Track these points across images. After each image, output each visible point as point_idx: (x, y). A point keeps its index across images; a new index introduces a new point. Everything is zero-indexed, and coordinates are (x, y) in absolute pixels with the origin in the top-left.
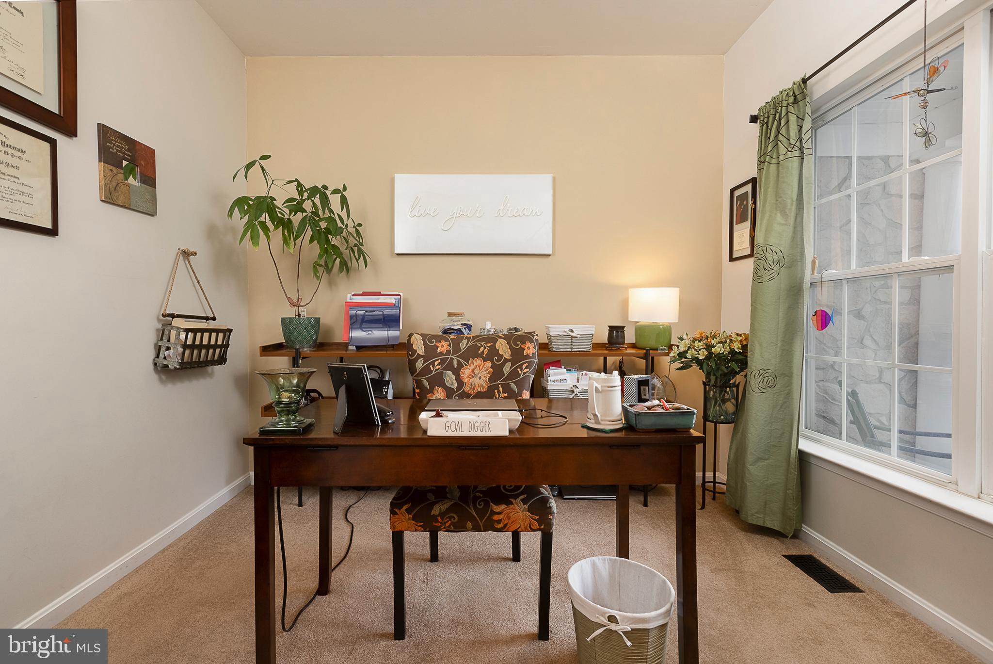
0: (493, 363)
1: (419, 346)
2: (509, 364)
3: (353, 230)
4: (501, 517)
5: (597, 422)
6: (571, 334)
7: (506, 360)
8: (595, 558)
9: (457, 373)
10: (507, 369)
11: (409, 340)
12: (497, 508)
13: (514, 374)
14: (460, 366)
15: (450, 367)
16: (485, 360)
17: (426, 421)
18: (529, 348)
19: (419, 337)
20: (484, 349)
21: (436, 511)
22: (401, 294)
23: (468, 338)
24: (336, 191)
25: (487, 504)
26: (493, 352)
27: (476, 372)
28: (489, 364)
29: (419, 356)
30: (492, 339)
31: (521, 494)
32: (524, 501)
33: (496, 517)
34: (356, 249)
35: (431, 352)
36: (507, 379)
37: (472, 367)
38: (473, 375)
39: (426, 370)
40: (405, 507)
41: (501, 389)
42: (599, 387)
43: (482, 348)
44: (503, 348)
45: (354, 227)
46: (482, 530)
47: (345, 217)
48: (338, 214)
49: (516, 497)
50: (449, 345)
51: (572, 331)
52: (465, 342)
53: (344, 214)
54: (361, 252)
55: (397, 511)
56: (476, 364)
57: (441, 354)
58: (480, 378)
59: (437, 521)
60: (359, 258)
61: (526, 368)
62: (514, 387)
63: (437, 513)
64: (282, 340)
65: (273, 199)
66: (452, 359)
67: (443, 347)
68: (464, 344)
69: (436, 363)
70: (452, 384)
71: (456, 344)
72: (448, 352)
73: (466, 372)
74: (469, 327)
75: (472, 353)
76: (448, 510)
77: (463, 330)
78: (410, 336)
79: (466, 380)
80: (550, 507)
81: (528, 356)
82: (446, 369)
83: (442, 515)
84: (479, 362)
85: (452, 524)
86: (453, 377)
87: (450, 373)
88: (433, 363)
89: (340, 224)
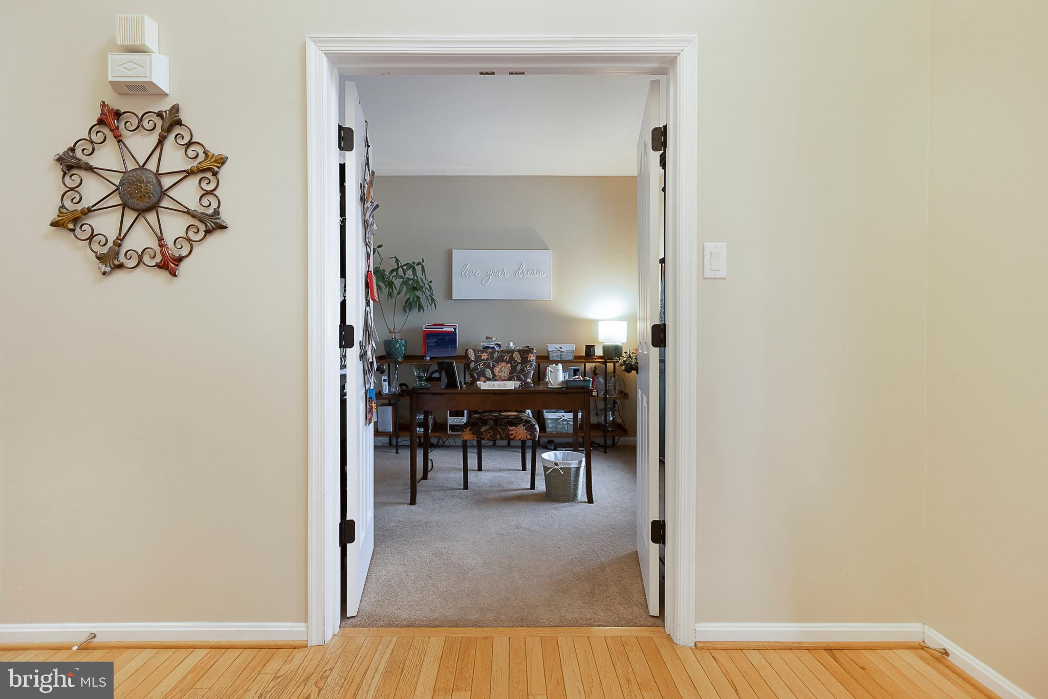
0: (511, 364)
1: (472, 356)
2: (520, 365)
3: (427, 286)
4: (513, 432)
5: (551, 385)
6: (561, 350)
7: (518, 363)
8: (556, 451)
9: (492, 370)
10: (519, 368)
11: (466, 353)
12: (511, 428)
13: (522, 370)
14: (494, 366)
15: (488, 367)
16: (507, 363)
17: (480, 384)
18: (530, 357)
19: (472, 351)
20: (507, 358)
21: (483, 429)
22: (457, 325)
23: (498, 352)
24: (419, 264)
25: (506, 427)
26: (512, 358)
27: (502, 369)
28: (509, 365)
29: (472, 361)
30: (511, 352)
31: (523, 422)
32: (524, 426)
33: (510, 433)
34: (430, 298)
35: (478, 359)
36: (519, 373)
37: (500, 367)
38: (501, 371)
39: (476, 368)
40: (469, 428)
41: (515, 378)
42: (552, 370)
43: (506, 357)
44: (517, 357)
45: (428, 284)
46: (504, 438)
47: (424, 279)
48: (420, 278)
49: (520, 424)
50: (488, 355)
51: (561, 348)
52: (496, 353)
53: (423, 278)
54: (433, 300)
55: (465, 430)
56: (502, 365)
57: (484, 360)
58: (504, 373)
59: (483, 435)
60: (432, 303)
61: (529, 367)
62: (523, 377)
63: (483, 430)
64: (384, 354)
65: (384, 270)
66: (489, 363)
67: (484, 356)
68: (496, 355)
69: (481, 365)
70: (490, 375)
71: (491, 354)
72: (487, 359)
73: (497, 370)
74: (499, 345)
75: (500, 359)
76: (488, 429)
77: (496, 347)
78: (467, 350)
79: (497, 374)
80: (536, 428)
81: (530, 361)
82: (486, 368)
83: (485, 431)
84: (504, 364)
85: (490, 436)
86: (490, 372)
87: (488, 370)
88: (479, 365)
89: (421, 284)
